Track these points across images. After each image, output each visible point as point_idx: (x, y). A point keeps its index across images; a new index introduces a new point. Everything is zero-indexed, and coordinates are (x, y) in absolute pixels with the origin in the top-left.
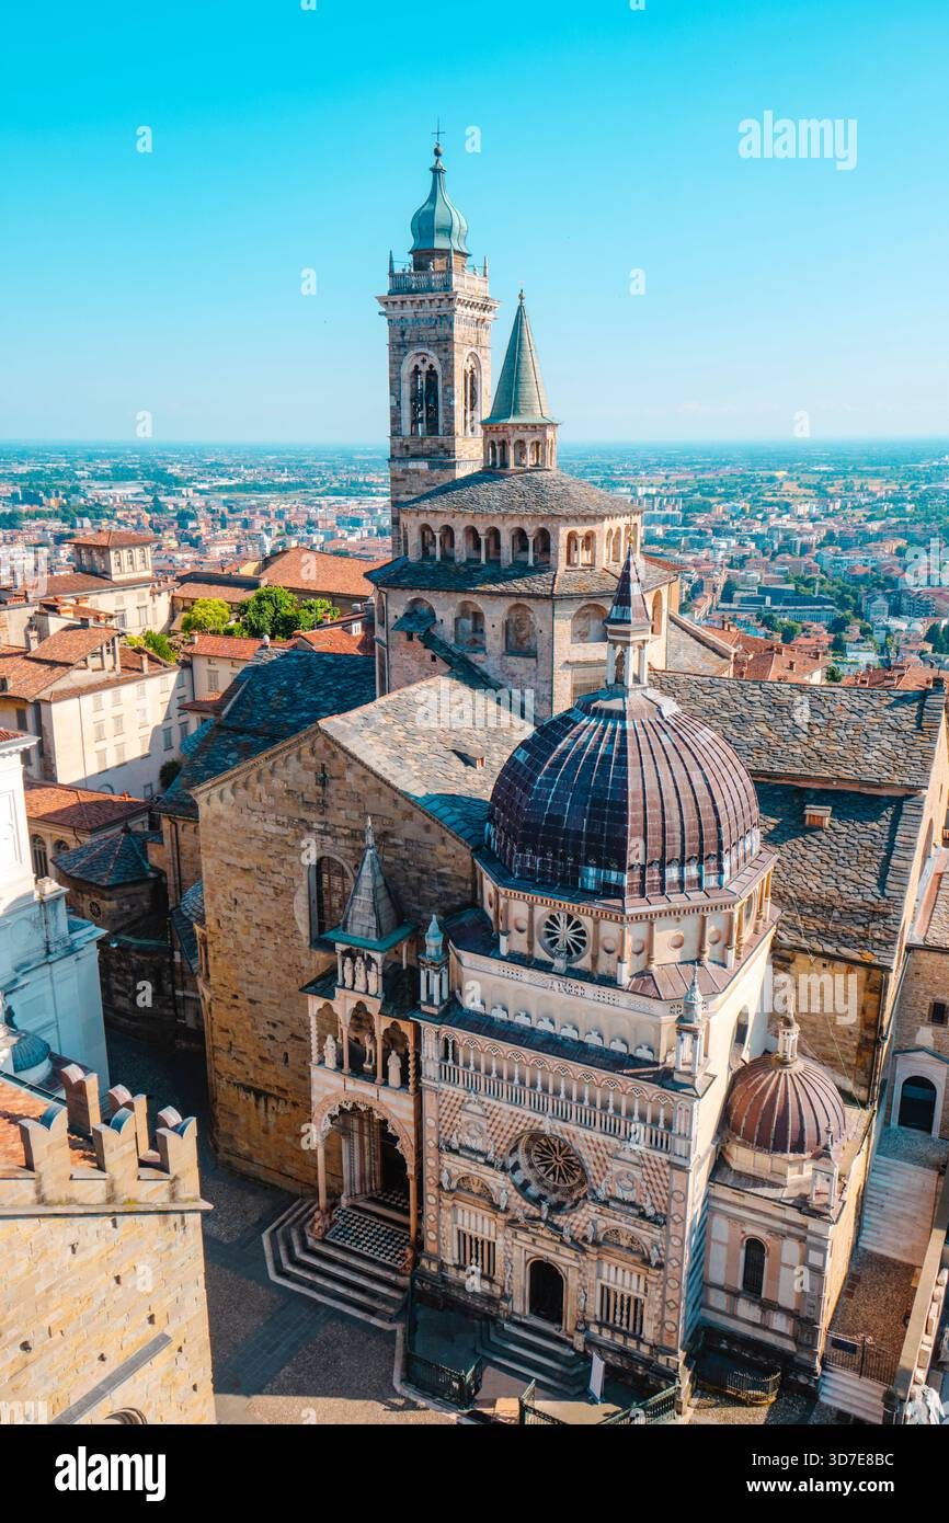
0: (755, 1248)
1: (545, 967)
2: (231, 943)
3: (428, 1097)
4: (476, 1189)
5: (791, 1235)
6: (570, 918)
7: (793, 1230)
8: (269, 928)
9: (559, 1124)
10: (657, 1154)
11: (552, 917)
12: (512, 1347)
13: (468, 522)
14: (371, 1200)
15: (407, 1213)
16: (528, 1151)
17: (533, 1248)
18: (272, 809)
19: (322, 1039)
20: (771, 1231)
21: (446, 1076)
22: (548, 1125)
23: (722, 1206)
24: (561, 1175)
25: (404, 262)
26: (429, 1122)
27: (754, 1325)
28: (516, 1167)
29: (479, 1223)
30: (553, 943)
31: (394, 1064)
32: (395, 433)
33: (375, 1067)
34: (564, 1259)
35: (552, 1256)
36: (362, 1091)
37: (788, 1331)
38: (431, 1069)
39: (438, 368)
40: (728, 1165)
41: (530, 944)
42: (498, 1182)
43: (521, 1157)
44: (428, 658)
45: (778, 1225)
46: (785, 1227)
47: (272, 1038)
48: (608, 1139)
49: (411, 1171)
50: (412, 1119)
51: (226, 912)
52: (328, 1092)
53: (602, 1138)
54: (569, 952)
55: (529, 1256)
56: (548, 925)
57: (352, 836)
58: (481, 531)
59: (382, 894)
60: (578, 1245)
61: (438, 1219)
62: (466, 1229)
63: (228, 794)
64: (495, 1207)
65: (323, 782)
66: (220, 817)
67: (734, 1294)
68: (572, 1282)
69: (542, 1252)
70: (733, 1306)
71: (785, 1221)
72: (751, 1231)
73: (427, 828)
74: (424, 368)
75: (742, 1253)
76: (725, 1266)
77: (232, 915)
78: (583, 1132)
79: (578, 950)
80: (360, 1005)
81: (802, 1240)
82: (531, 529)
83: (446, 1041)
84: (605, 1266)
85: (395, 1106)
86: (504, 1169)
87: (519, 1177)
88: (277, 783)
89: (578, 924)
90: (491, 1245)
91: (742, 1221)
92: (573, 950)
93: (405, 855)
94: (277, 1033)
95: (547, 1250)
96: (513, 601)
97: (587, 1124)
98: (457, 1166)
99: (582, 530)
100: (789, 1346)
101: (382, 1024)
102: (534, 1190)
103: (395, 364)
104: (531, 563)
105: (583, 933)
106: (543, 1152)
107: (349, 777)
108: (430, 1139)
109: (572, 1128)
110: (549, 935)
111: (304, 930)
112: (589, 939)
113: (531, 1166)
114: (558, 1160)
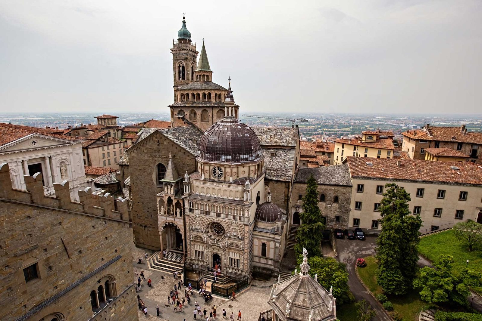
0: (264, 245)
1: (213, 181)
2: (137, 189)
3: (187, 218)
4: (199, 239)
5: (272, 240)
6: (219, 168)
7: (272, 239)
8: (146, 184)
9: (218, 219)
10: (241, 222)
11: (215, 169)
13: (192, 92)
14: (174, 249)
15: (183, 251)
16: (211, 228)
17: (213, 251)
18: (146, 153)
19: (160, 207)
20: (267, 240)
21: (191, 210)
22: (215, 219)
23: (256, 236)
24: (219, 232)
25: (176, 42)
26: (187, 224)
27: (264, 264)
28: (208, 232)
29: (200, 248)
30: (215, 175)
31: (178, 211)
32: (175, 80)
33: (173, 213)
34: (220, 253)
35: (218, 252)
36: (170, 219)
37: (272, 264)
38: (187, 210)
39: (185, 65)
40: (257, 227)
41: (210, 176)
42: (203, 236)
43: (209, 229)
44: (184, 123)
45: (269, 239)
46: (270, 239)
47: (148, 211)
48: (229, 221)
49: (183, 238)
50: (183, 224)
51: (136, 181)
52: (163, 221)
53: (228, 221)
54: (219, 177)
55: (212, 253)
56: (213, 171)
57: (166, 158)
58: (195, 94)
59: (174, 169)
60: (224, 249)
61: (190, 248)
62: (197, 250)
63: (135, 151)
64: (204, 243)
65: (159, 145)
66: (133, 157)
67: (260, 257)
68: (223, 257)
70: (259, 260)
71: (270, 238)
72: (263, 241)
73: (184, 153)
74: (181, 65)
75: (261, 247)
76: (257, 251)
77: (137, 181)
78: (224, 220)
79: (221, 176)
80: (170, 197)
81: (274, 241)
82: (207, 93)
83: (190, 202)
84: (230, 253)
85: (179, 222)
86: (205, 232)
87: (209, 234)
88: (148, 146)
89: (221, 169)
90: (203, 252)
91: (261, 239)
92: (219, 176)
93: (179, 161)
94: (149, 210)
95: (216, 251)
96: (203, 109)
97: (224, 218)
98: (194, 234)
99: (218, 93)
100: (272, 267)
101: (175, 202)
102: (213, 237)
103: (174, 64)
104: (207, 101)
105: (222, 172)
106: (215, 228)
107: (165, 143)
108: (187, 228)
109: (221, 219)
110: (214, 173)
111: (155, 183)
112: (223, 173)
113: (212, 232)
114: (218, 229)
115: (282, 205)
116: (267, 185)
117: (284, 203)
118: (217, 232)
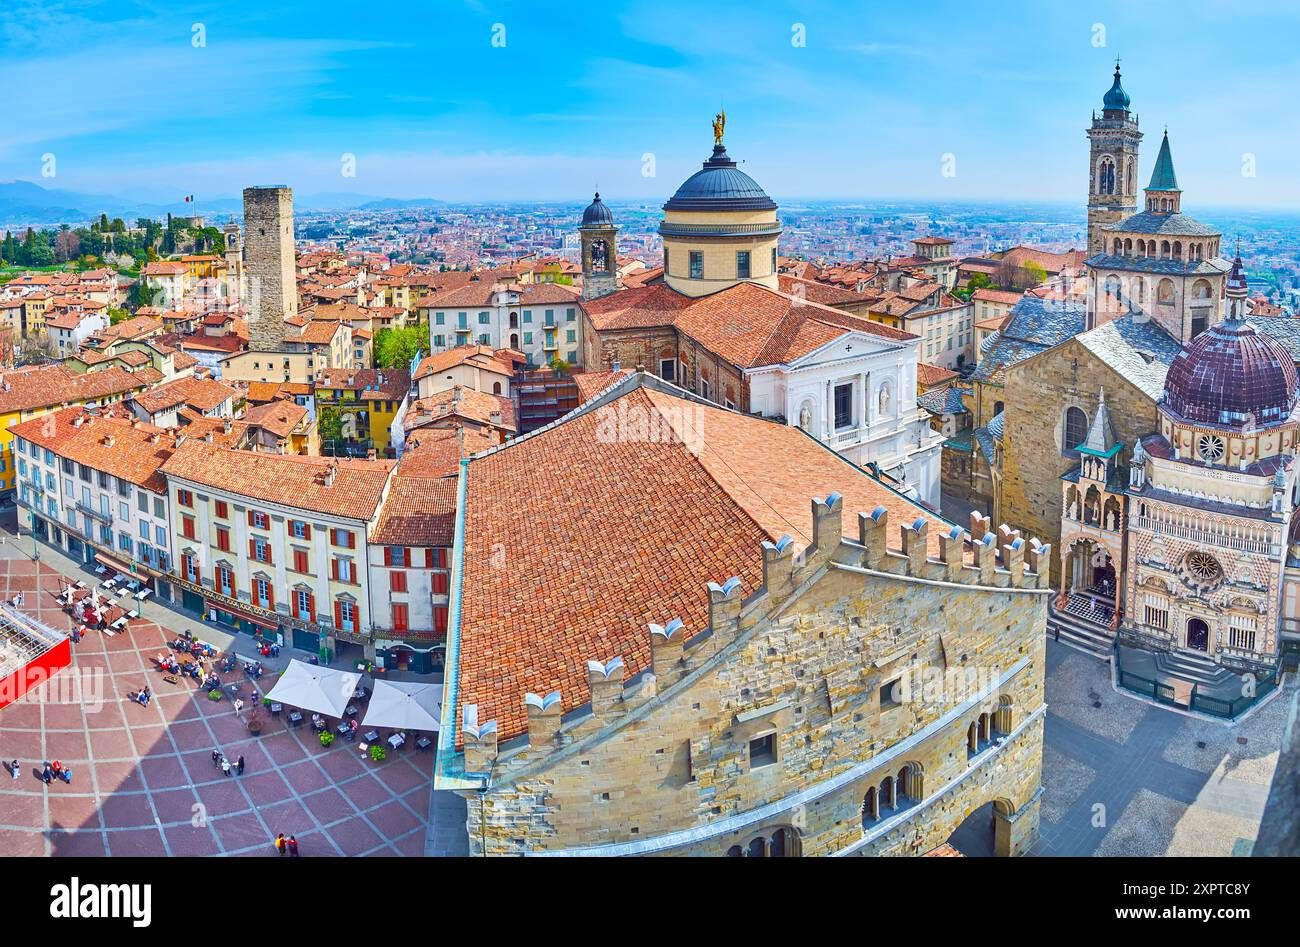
1: (1200, 465)
2: (1016, 451)
3: (1131, 537)
4: (1157, 583)
6: (1214, 438)
8: (1039, 444)
9: (1208, 546)
10: (1263, 556)
11: (1204, 438)
12: (1179, 665)
14: (1088, 590)
15: (1114, 599)
16: (1187, 562)
17: (1191, 613)
18: (1045, 381)
19: (1069, 505)
21: (1143, 523)
22: (1202, 547)
24: (1207, 572)
26: (1132, 548)
28: (1181, 570)
29: (1158, 602)
30: (1205, 452)
31: (1111, 517)
33: (1099, 520)
34: (1209, 617)
35: (1202, 616)
36: (1090, 532)
38: (1133, 521)
41: (1192, 453)
42: (1171, 580)
43: (1184, 565)
47: (1036, 502)
48: (1235, 551)
49: (1118, 575)
50: (1120, 547)
51: (1014, 433)
52: (1071, 532)
53: (1232, 551)
54: (1214, 456)
55: (1188, 616)
56: (1202, 442)
57: (1090, 397)
59: (1108, 426)
60: (1218, 609)
61: (1134, 601)
62: (1150, 605)
63: (1022, 372)
64: (1169, 593)
65: (1075, 368)
66: (1016, 384)
68: (1213, 628)
69: (1196, 614)
73: (1132, 393)
77: (1019, 435)
78: (1221, 549)
79: (1219, 456)
80: (1093, 486)
83: (1143, 505)
84: (1233, 617)
85: (1109, 541)
86: (1175, 572)
87: (1183, 576)
88: (1050, 368)
89: (1219, 441)
90: (1166, 613)
92: (1216, 454)
93: (1119, 407)
94: (1039, 500)
95: (1199, 613)
97: (1224, 545)
98: (1147, 572)
101: (1105, 497)
102: (1191, 582)
105: (1221, 446)
106: (1196, 561)
107: (1090, 366)
108: (1131, 558)
109: (1215, 548)
110: (1202, 447)
111: (1059, 446)
112: (1225, 448)
113: (1189, 569)
114: (1205, 565)
118: (1202, 572)
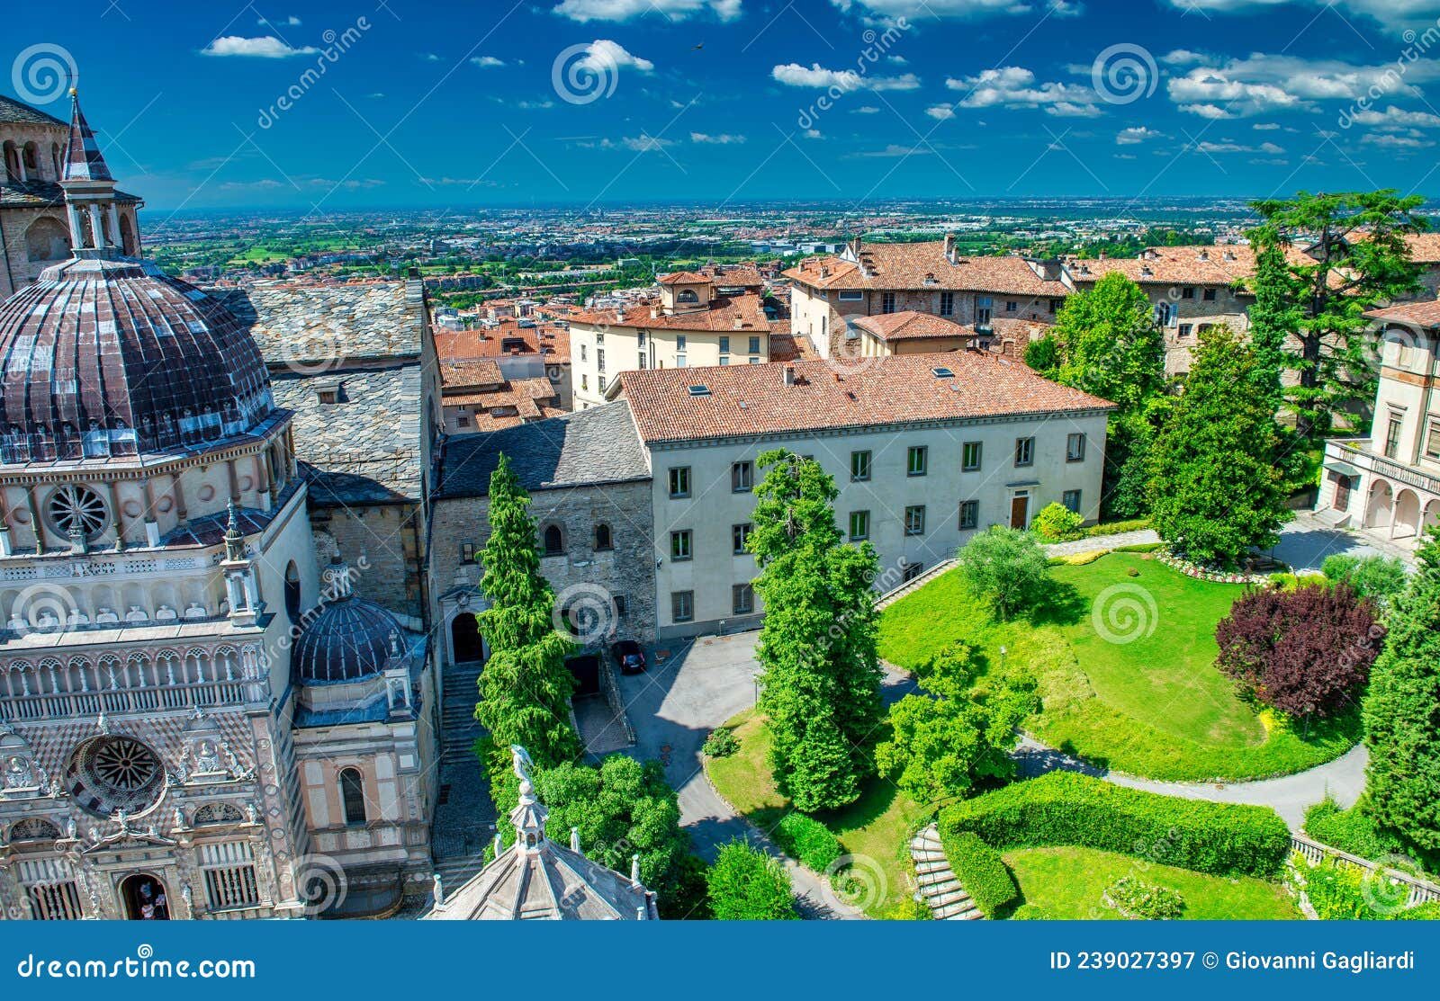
0: (351, 777)
1: (61, 555)
4: (35, 832)
5: (380, 750)
6: (79, 492)
7: (381, 744)
9: (117, 720)
10: (231, 709)
11: (59, 497)
16: (89, 768)
17: (121, 866)
20: (360, 754)
22: (105, 725)
23: (311, 750)
24: (133, 778)
27: (366, 850)
28: (79, 788)
29: (48, 871)
30: (66, 525)
35: (144, 864)
37: (397, 841)
40: (309, 711)
41: (37, 534)
42: (61, 812)
43: (82, 776)
45: (366, 745)
46: (373, 745)
48: (175, 714)
53: (168, 716)
54: (87, 530)
55: (116, 877)
56: (55, 506)
60: (172, 841)
62: (35, 883)
64: (64, 845)
67: (341, 830)
68: (172, 880)
69: (132, 866)
70: (342, 841)
71: (371, 739)
72: (343, 762)
75: (340, 787)
76: (325, 807)
78: (147, 718)
79: (98, 525)
81: (391, 750)
84: (204, 849)
86: (64, 794)
87: (85, 797)
89: (91, 496)
90: (72, 886)
91: (332, 756)
92: (91, 526)
95: (136, 861)
97: (150, 707)
100: (402, 854)
102: (105, 806)
105: (99, 504)
106: (108, 762)
109: (134, 718)
110: (59, 517)
112: (108, 507)
113: (97, 782)
114: (126, 763)
115: (400, 598)
116: (324, 529)
117: (408, 588)
118: (124, 778)
